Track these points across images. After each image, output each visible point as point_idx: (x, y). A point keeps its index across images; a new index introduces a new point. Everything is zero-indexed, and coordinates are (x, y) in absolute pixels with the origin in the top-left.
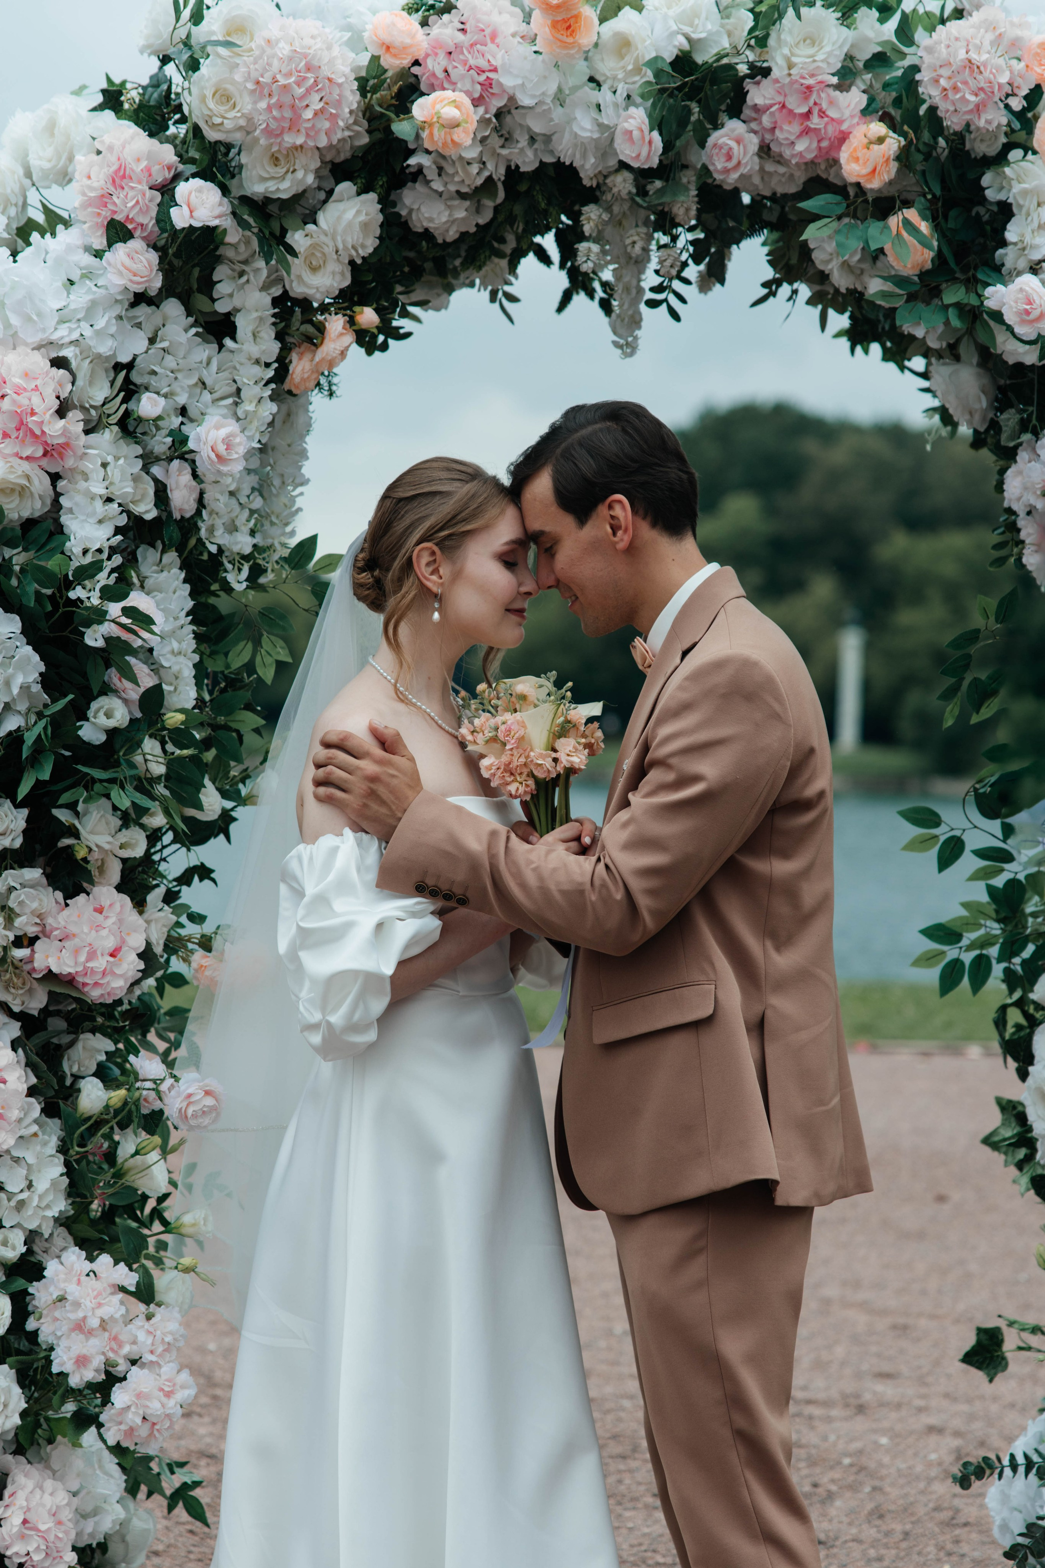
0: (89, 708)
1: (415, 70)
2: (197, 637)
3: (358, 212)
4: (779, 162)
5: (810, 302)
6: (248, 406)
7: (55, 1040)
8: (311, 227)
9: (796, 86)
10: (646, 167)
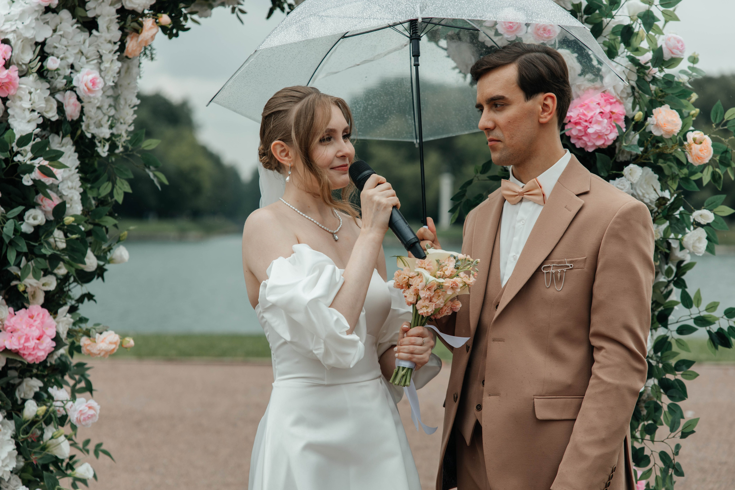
0: (24, 215)
2: (81, 179)
6: (106, 65)
7: (12, 382)
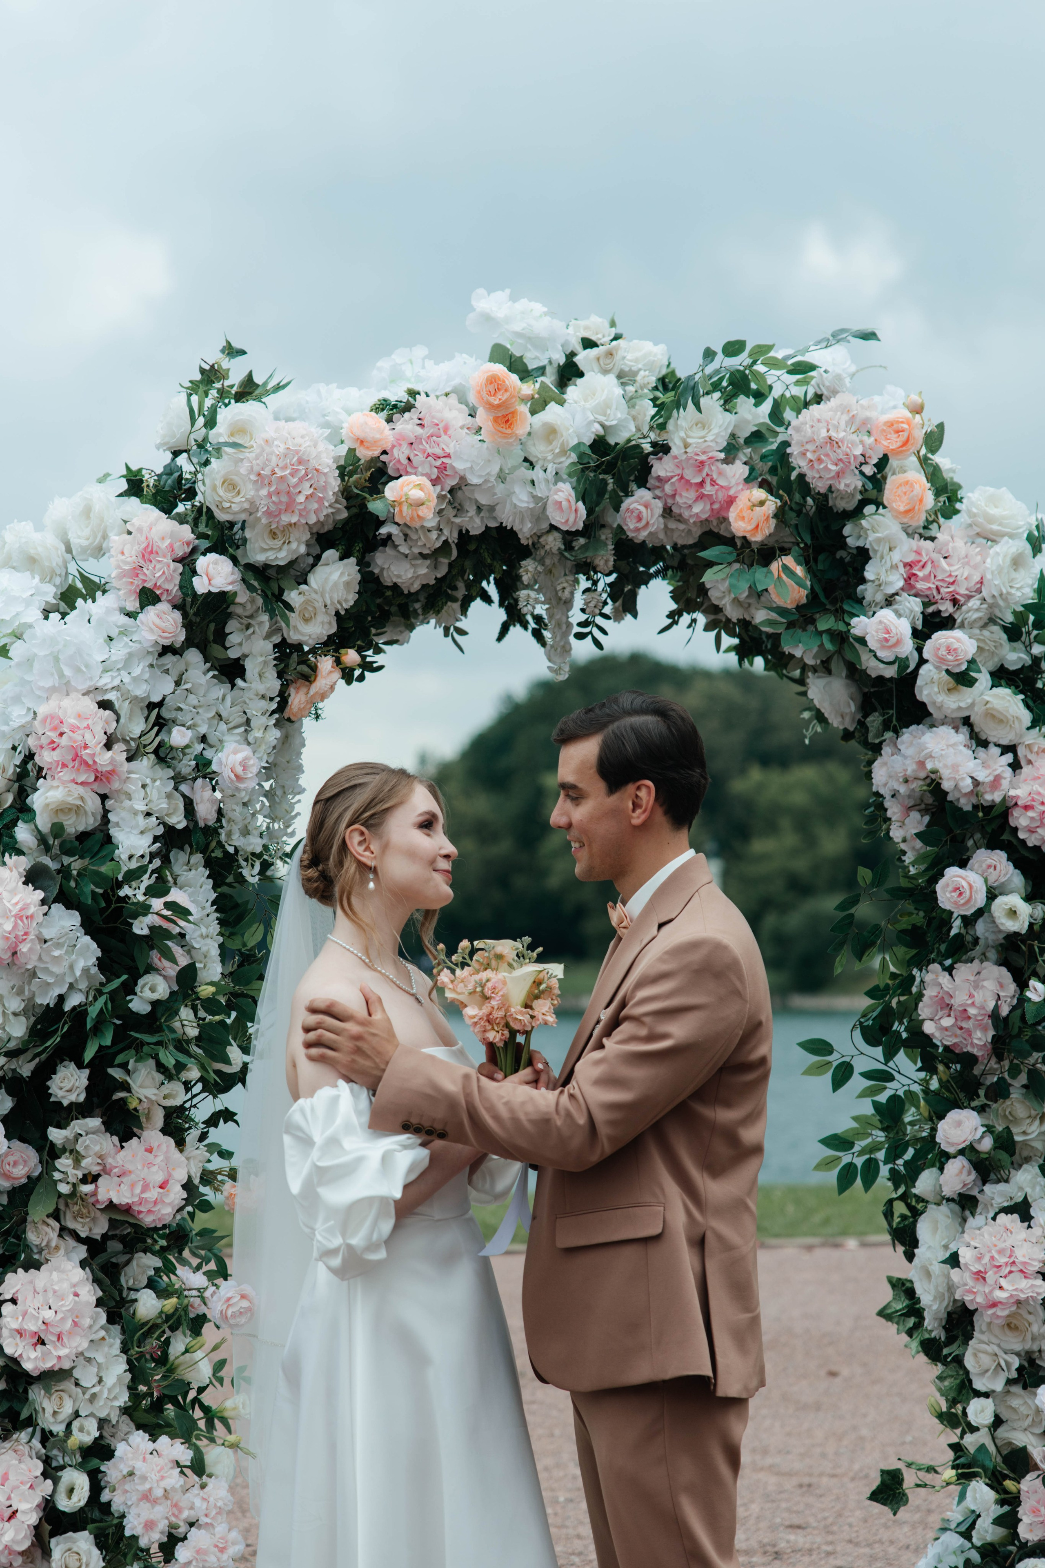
0: (136, 984)
1: (384, 458)
2: (221, 922)
3: (342, 574)
4: (679, 521)
5: (707, 628)
6: (257, 733)
7: (114, 1260)
8: (303, 587)
9: (691, 462)
10: (574, 530)
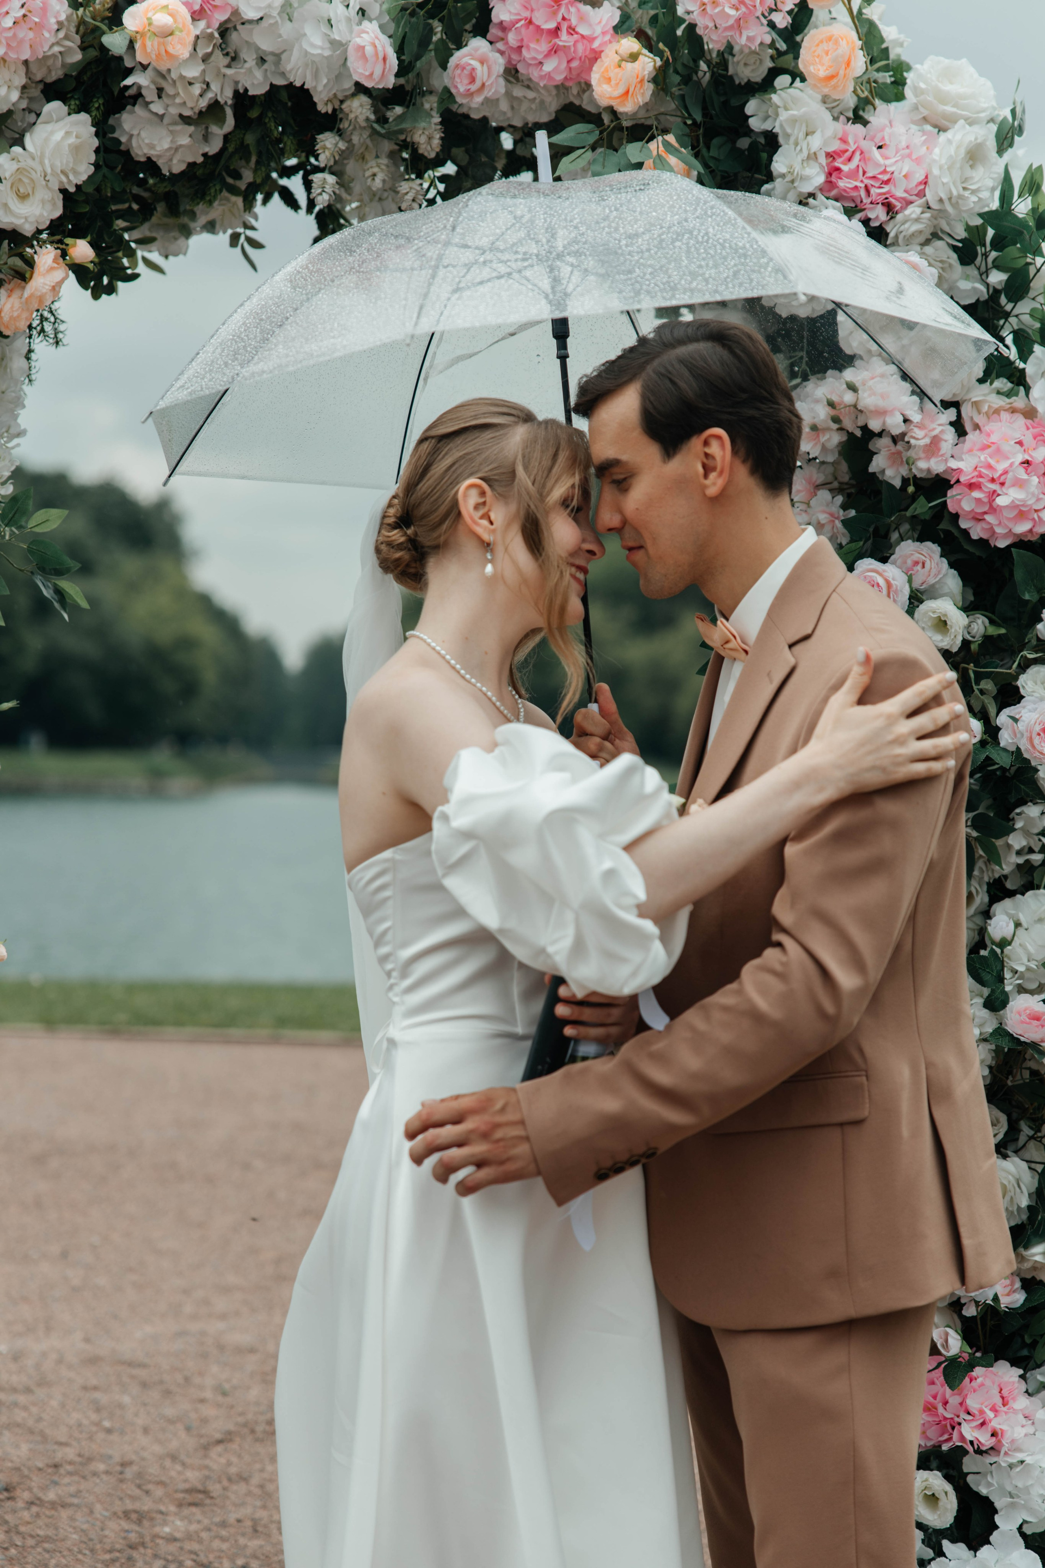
3: (68, 133)
4: (528, 87)
8: (17, 149)
10: (381, 87)
